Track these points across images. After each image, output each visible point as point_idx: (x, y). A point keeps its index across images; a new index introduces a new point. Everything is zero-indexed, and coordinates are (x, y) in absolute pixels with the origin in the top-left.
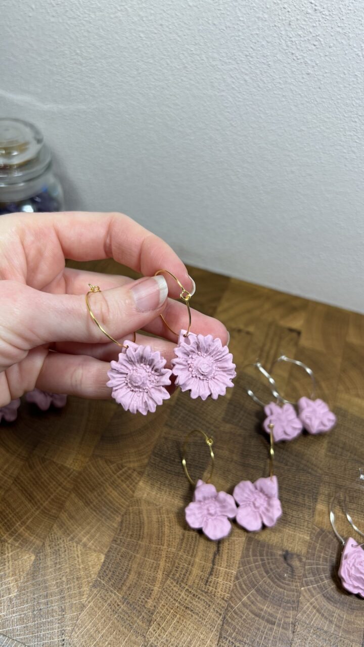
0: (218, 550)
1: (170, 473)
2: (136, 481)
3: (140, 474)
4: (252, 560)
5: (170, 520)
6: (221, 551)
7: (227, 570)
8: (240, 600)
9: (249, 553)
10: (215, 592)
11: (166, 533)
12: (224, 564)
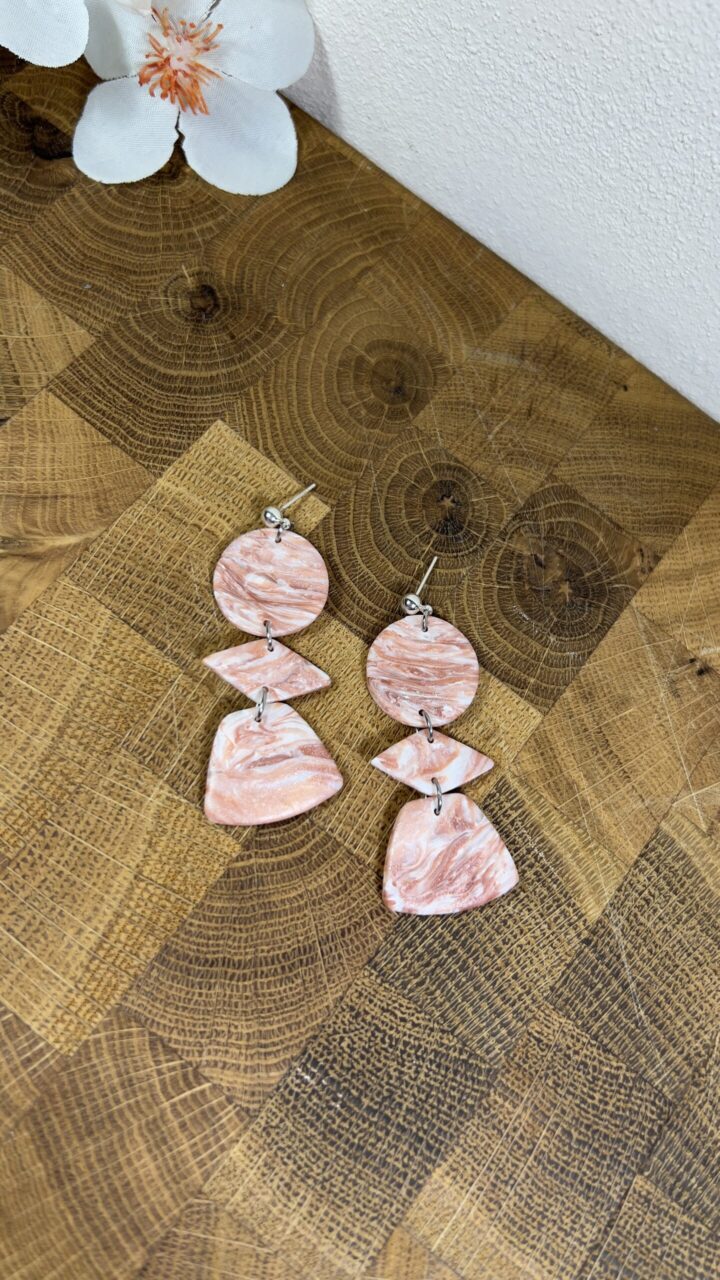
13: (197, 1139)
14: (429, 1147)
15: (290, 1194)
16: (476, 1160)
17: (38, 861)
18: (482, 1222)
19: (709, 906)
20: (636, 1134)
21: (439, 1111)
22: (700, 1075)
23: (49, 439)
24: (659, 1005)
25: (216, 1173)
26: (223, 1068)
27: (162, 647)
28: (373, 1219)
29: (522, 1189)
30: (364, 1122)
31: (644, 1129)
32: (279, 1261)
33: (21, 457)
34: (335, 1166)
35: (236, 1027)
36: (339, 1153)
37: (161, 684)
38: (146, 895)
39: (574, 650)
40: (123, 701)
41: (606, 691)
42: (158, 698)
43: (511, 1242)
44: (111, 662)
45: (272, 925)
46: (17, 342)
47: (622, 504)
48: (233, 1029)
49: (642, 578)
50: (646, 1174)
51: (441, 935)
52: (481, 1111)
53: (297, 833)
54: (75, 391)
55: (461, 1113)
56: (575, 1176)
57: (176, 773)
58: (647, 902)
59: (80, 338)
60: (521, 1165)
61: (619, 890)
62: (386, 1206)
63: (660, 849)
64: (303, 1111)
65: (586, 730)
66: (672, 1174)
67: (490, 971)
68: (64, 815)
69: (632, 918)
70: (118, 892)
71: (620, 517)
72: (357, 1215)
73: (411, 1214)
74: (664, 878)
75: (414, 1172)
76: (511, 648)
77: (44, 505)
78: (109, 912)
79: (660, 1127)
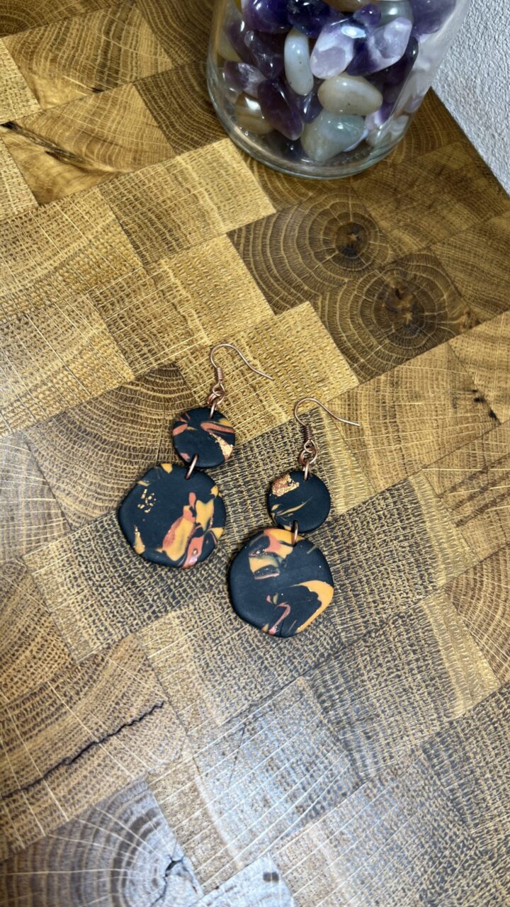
0: (74, 761)
1: (114, 567)
2: (48, 536)
3: (65, 528)
4: (112, 824)
5: (43, 645)
6: (75, 766)
7: (57, 803)
8: (35, 869)
9: (118, 808)
10: (7, 823)
11: (18, 661)
12: (62, 791)
13: (34, 527)
14: (174, 597)
15: (75, 584)
16: (200, 618)
17: (10, 334)
18: (187, 656)
19: (421, 539)
20: (311, 651)
21: (190, 579)
22: (370, 637)
23: (122, 110)
24: (361, 582)
25: (36, 552)
26: (68, 494)
27: (136, 247)
28: (119, 622)
29: (222, 649)
30: (140, 564)
31: (318, 651)
32: (51, 619)
33: (101, 114)
34: (110, 581)
35: (86, 475)
36: (116, 575)
37: (127, 268)
38: (65, 379)
39: (398, 354)
40: (99, 267)
41: (408, 385)
42: (121, 275)
43: (201, 676)
44: (103, 244)
45: (134, 428)
46: (126, 51)
47: (469, 282)
48: (83, 475)
49: (463, 331)
50: (308, 678)
51: (237, 479)
52: (217, 591)
53: (173, 385)
54: (149, 90)
55: (203, 586)
56: (260, 657)
57: (115, 322)
58: (380, 518)
59: (165, 63)
60: (228, 634)
61: (364, 503)
62: (132, 618)
63: (402, 491)
64: (105, 541)
65: (384, 403)
66: (325, 687)
67: (258, 513)
68: (37, 316)
69: (365, 523)
70: (49, 370)
71: (464, 290)
72: (111, 615)
73: (144, 630)
74: (398, 509)
75: (158, 607)
76: (357, 336)
77: (103, 145)
78: (38, 378)
79: (329, 655)
